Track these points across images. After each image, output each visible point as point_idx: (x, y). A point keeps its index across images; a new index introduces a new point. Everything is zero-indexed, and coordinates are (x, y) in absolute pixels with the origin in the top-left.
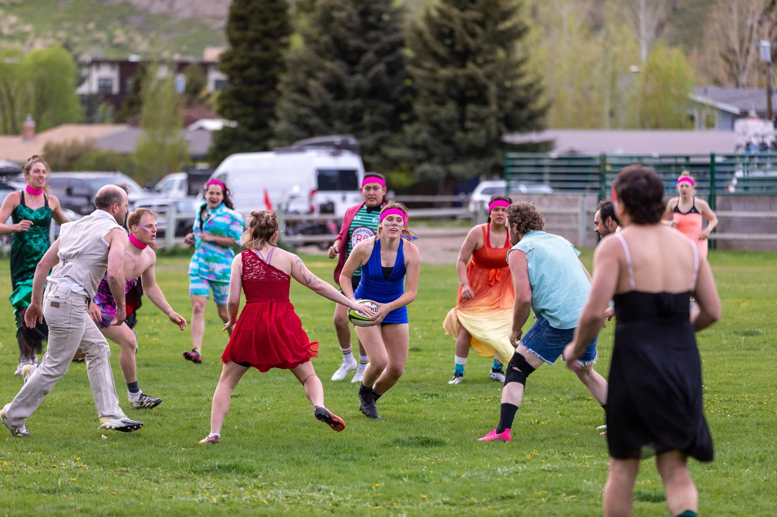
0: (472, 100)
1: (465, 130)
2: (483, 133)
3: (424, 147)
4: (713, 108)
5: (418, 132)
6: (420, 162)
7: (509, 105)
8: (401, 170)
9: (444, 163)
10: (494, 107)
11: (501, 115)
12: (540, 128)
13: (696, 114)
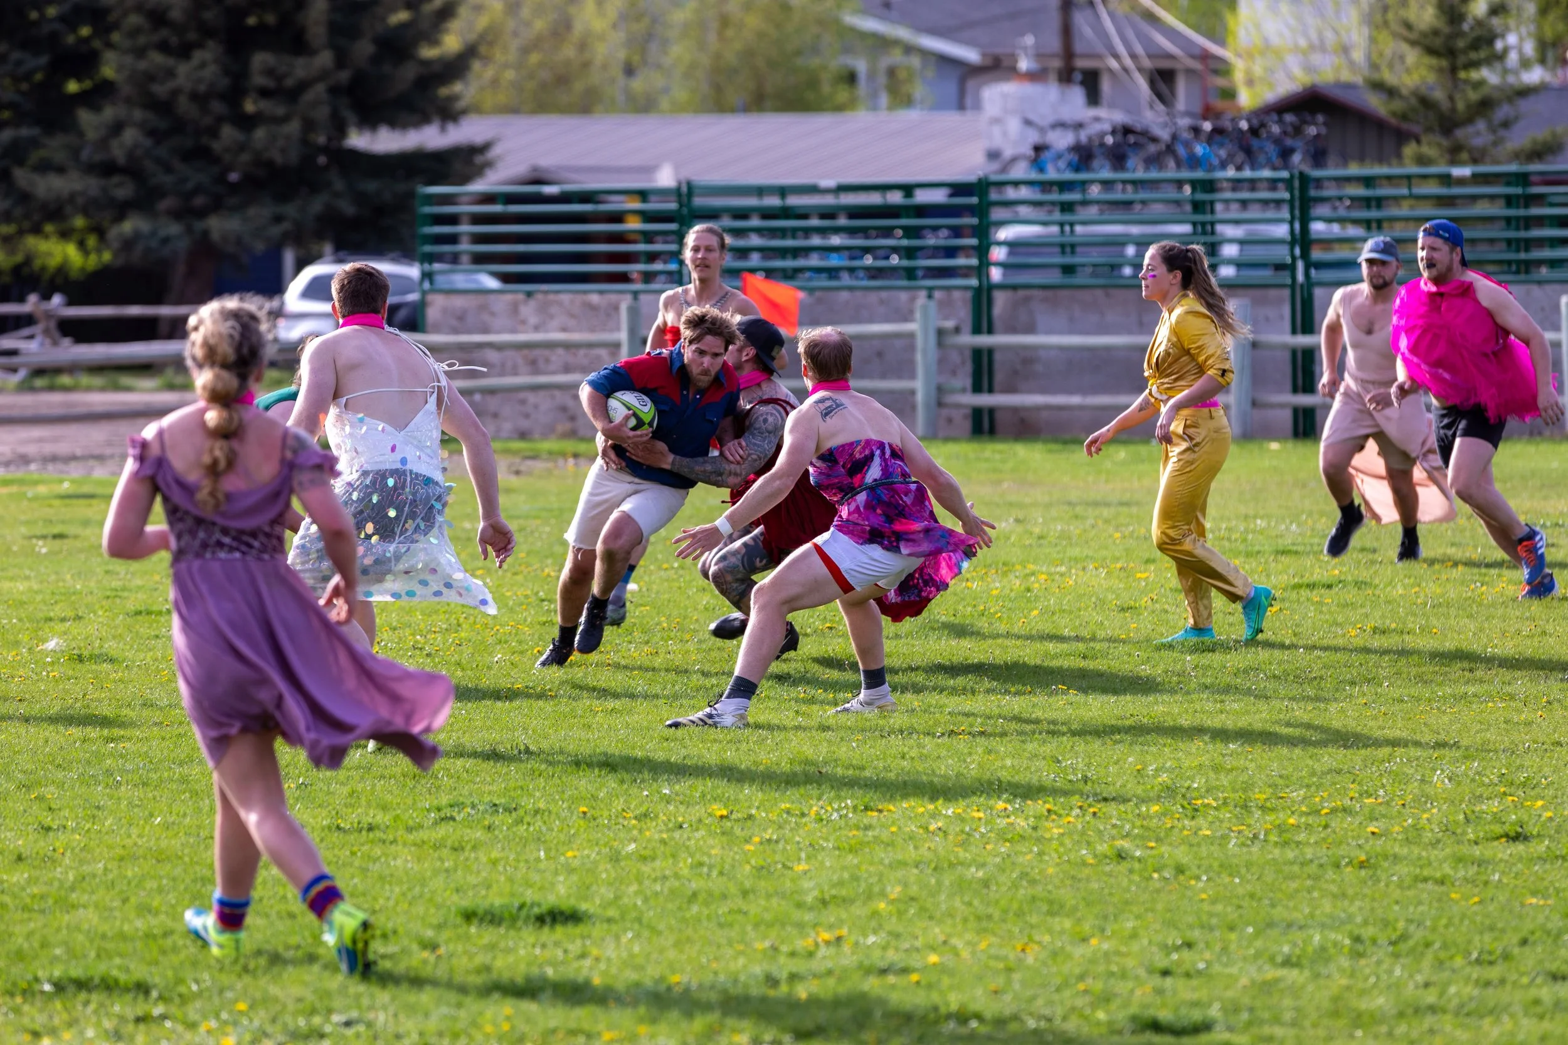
0: (263, 38)
1: (247, 123)
2: (293, 127)
3: (132, 170)
4: (910, 49)
5: (117, 128)
6: (122, 210)
7: (364, 49)
8: (65, 235)
9: (186, 213)
10: (325, 59)
11: (344, 76)
12: (448, 114)
13: (861, 66)
